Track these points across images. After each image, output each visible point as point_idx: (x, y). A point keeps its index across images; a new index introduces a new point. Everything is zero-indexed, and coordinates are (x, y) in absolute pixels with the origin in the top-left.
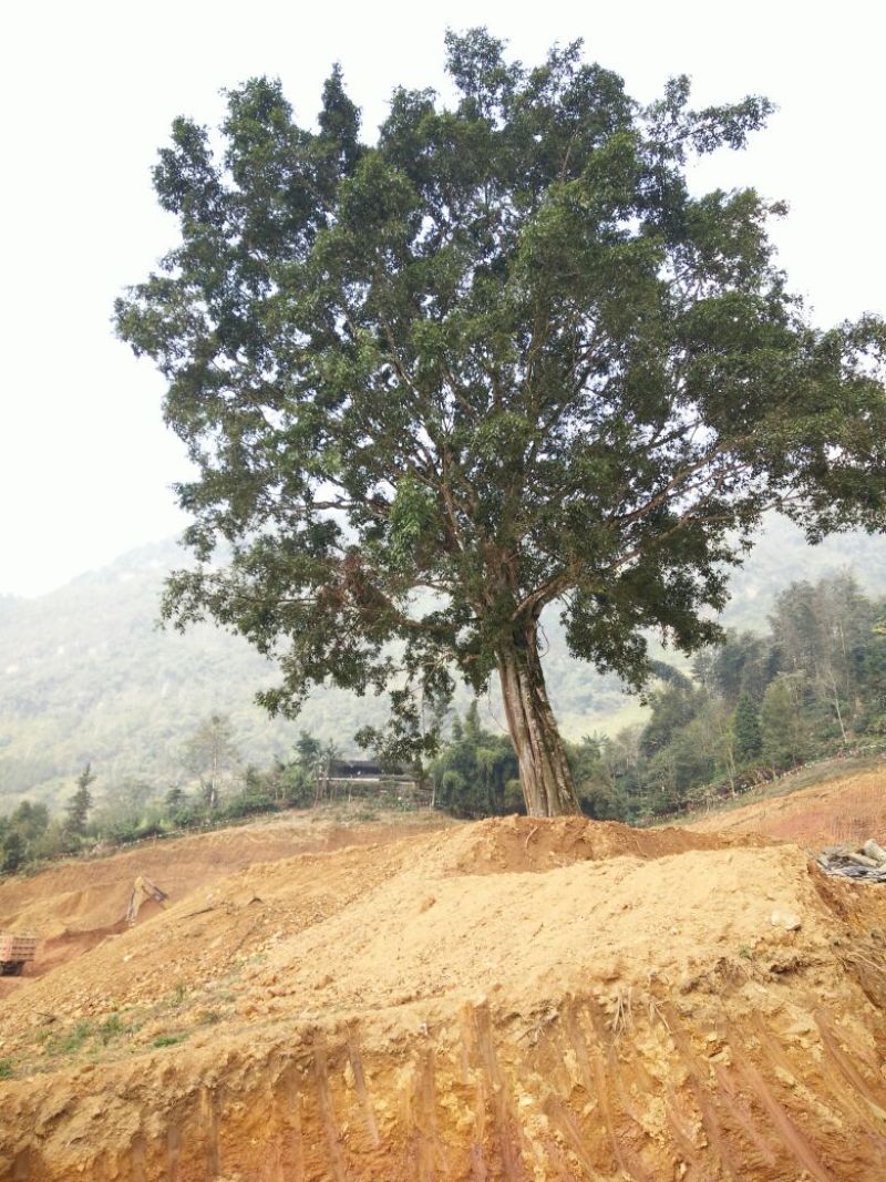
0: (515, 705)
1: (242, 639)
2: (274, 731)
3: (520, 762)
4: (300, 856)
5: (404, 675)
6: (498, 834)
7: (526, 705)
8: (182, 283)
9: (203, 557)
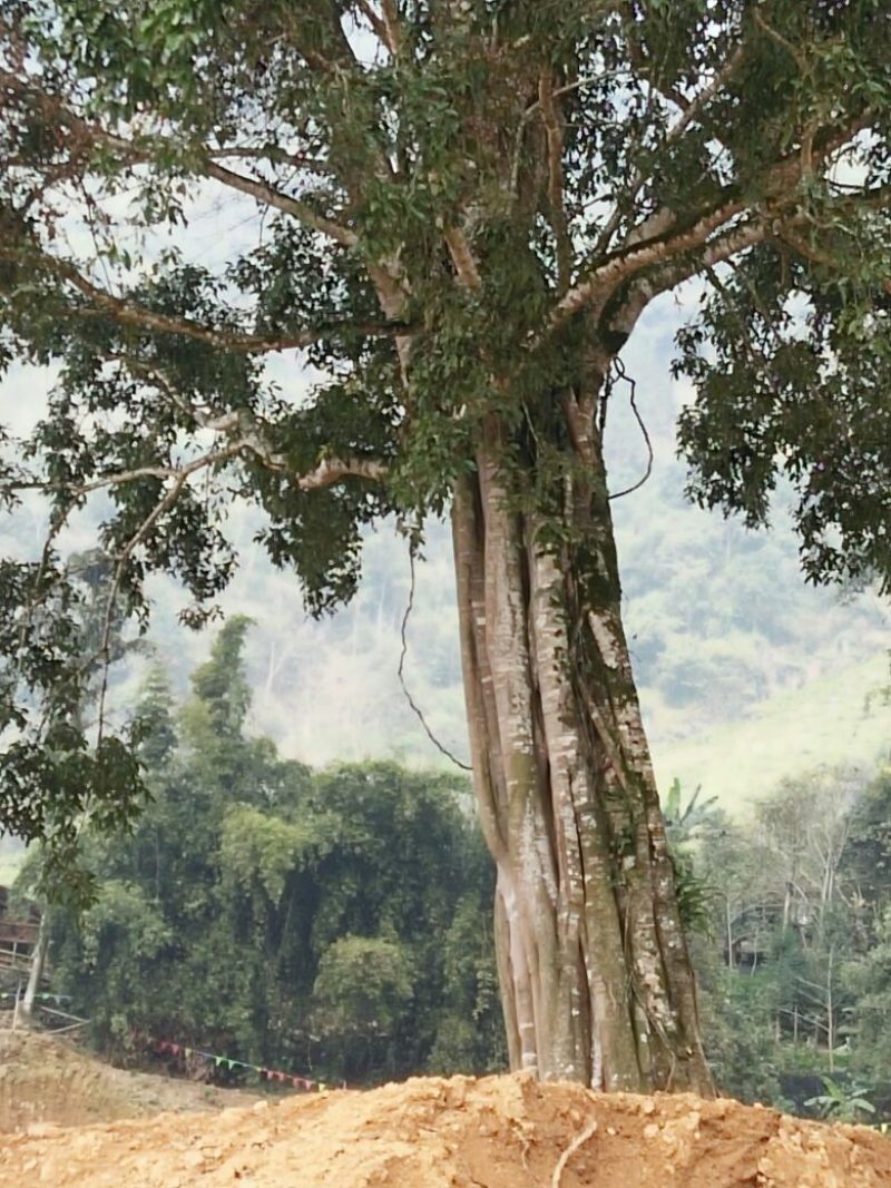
0: (506, 666)
3: (503, 882)
6: (463, 1137)
7: (547, 675)
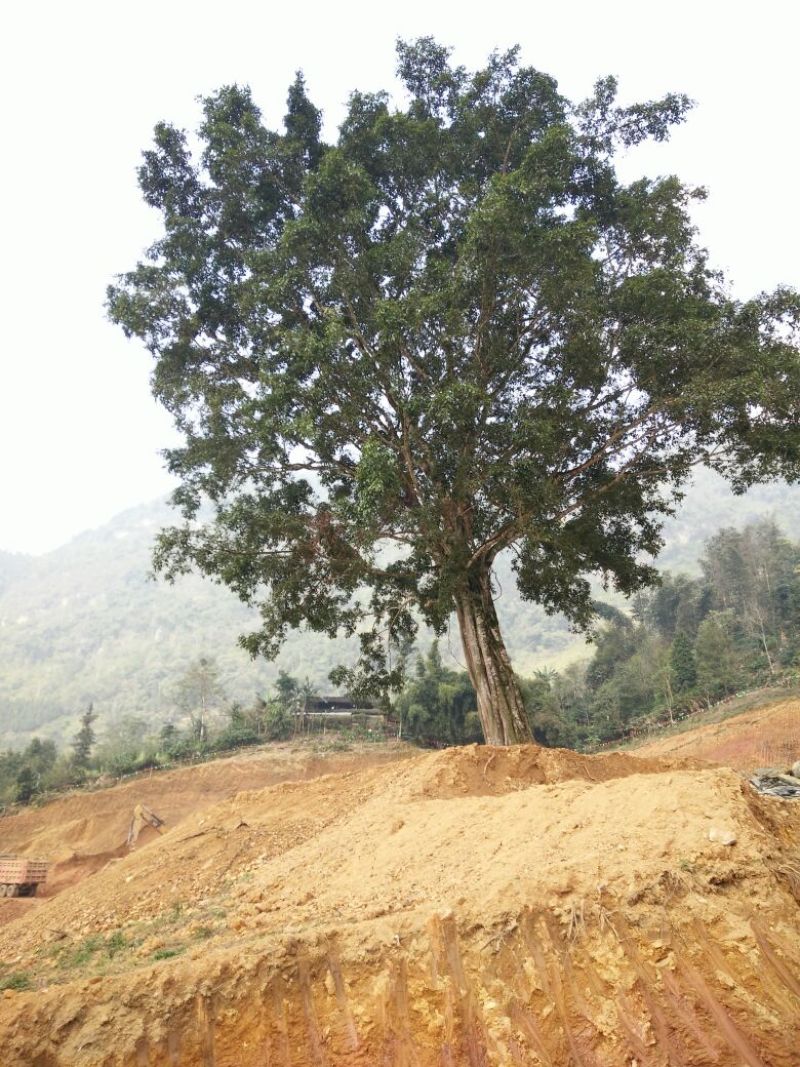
0: (473, 644)
1: (225, 589)
2: (256, 671)
3: (478, 696)
4: (282, 784)
5: (371, 620)
6: (460, 761)
7: (482, 644)
8: (166, 270)
9: (189, 516)
